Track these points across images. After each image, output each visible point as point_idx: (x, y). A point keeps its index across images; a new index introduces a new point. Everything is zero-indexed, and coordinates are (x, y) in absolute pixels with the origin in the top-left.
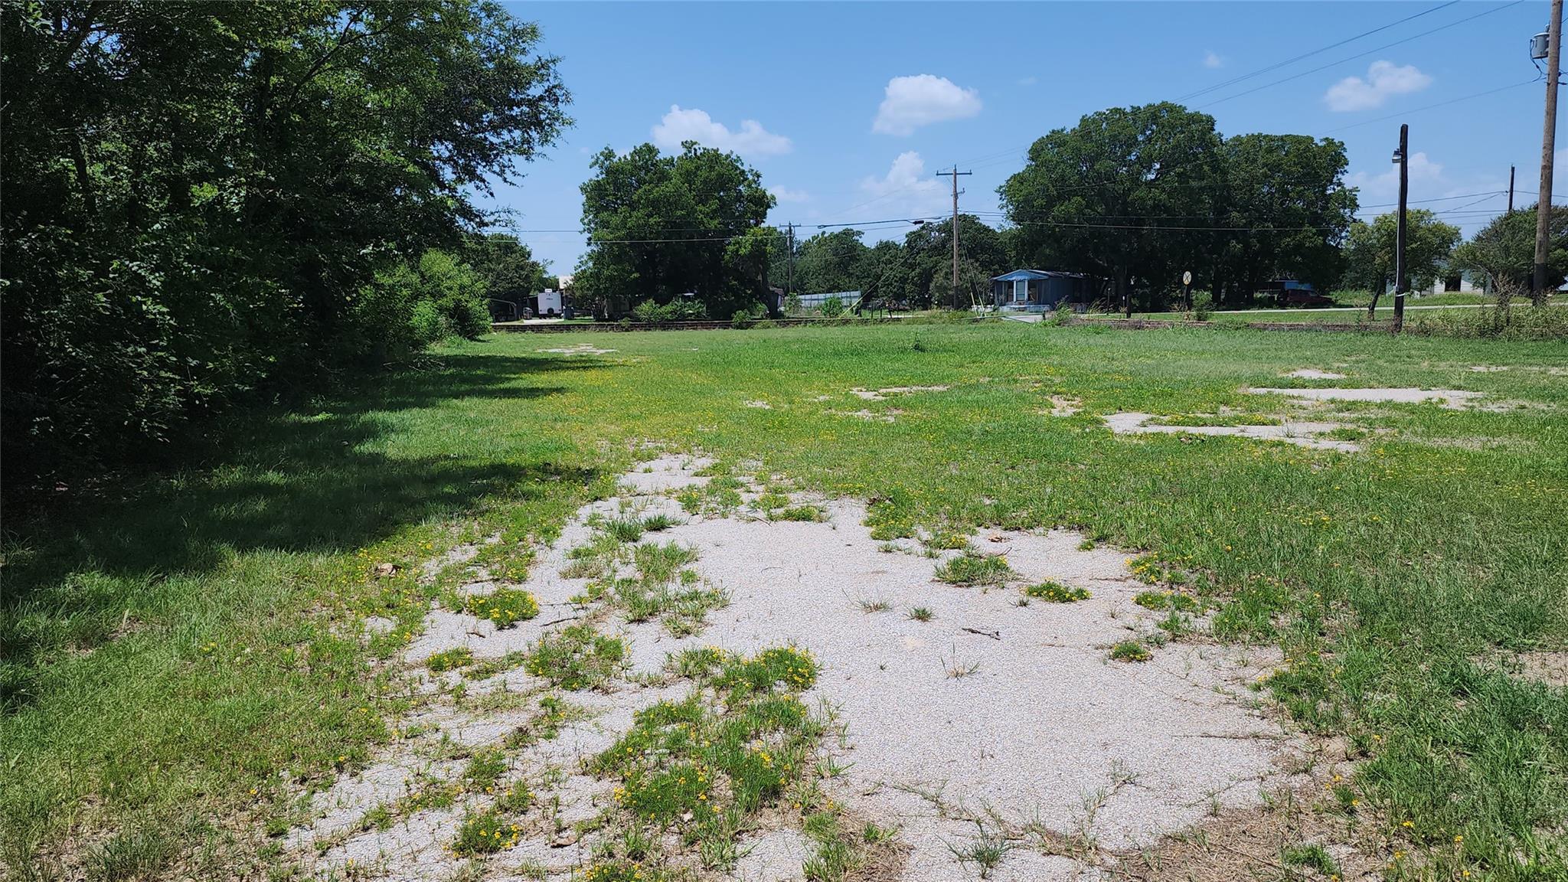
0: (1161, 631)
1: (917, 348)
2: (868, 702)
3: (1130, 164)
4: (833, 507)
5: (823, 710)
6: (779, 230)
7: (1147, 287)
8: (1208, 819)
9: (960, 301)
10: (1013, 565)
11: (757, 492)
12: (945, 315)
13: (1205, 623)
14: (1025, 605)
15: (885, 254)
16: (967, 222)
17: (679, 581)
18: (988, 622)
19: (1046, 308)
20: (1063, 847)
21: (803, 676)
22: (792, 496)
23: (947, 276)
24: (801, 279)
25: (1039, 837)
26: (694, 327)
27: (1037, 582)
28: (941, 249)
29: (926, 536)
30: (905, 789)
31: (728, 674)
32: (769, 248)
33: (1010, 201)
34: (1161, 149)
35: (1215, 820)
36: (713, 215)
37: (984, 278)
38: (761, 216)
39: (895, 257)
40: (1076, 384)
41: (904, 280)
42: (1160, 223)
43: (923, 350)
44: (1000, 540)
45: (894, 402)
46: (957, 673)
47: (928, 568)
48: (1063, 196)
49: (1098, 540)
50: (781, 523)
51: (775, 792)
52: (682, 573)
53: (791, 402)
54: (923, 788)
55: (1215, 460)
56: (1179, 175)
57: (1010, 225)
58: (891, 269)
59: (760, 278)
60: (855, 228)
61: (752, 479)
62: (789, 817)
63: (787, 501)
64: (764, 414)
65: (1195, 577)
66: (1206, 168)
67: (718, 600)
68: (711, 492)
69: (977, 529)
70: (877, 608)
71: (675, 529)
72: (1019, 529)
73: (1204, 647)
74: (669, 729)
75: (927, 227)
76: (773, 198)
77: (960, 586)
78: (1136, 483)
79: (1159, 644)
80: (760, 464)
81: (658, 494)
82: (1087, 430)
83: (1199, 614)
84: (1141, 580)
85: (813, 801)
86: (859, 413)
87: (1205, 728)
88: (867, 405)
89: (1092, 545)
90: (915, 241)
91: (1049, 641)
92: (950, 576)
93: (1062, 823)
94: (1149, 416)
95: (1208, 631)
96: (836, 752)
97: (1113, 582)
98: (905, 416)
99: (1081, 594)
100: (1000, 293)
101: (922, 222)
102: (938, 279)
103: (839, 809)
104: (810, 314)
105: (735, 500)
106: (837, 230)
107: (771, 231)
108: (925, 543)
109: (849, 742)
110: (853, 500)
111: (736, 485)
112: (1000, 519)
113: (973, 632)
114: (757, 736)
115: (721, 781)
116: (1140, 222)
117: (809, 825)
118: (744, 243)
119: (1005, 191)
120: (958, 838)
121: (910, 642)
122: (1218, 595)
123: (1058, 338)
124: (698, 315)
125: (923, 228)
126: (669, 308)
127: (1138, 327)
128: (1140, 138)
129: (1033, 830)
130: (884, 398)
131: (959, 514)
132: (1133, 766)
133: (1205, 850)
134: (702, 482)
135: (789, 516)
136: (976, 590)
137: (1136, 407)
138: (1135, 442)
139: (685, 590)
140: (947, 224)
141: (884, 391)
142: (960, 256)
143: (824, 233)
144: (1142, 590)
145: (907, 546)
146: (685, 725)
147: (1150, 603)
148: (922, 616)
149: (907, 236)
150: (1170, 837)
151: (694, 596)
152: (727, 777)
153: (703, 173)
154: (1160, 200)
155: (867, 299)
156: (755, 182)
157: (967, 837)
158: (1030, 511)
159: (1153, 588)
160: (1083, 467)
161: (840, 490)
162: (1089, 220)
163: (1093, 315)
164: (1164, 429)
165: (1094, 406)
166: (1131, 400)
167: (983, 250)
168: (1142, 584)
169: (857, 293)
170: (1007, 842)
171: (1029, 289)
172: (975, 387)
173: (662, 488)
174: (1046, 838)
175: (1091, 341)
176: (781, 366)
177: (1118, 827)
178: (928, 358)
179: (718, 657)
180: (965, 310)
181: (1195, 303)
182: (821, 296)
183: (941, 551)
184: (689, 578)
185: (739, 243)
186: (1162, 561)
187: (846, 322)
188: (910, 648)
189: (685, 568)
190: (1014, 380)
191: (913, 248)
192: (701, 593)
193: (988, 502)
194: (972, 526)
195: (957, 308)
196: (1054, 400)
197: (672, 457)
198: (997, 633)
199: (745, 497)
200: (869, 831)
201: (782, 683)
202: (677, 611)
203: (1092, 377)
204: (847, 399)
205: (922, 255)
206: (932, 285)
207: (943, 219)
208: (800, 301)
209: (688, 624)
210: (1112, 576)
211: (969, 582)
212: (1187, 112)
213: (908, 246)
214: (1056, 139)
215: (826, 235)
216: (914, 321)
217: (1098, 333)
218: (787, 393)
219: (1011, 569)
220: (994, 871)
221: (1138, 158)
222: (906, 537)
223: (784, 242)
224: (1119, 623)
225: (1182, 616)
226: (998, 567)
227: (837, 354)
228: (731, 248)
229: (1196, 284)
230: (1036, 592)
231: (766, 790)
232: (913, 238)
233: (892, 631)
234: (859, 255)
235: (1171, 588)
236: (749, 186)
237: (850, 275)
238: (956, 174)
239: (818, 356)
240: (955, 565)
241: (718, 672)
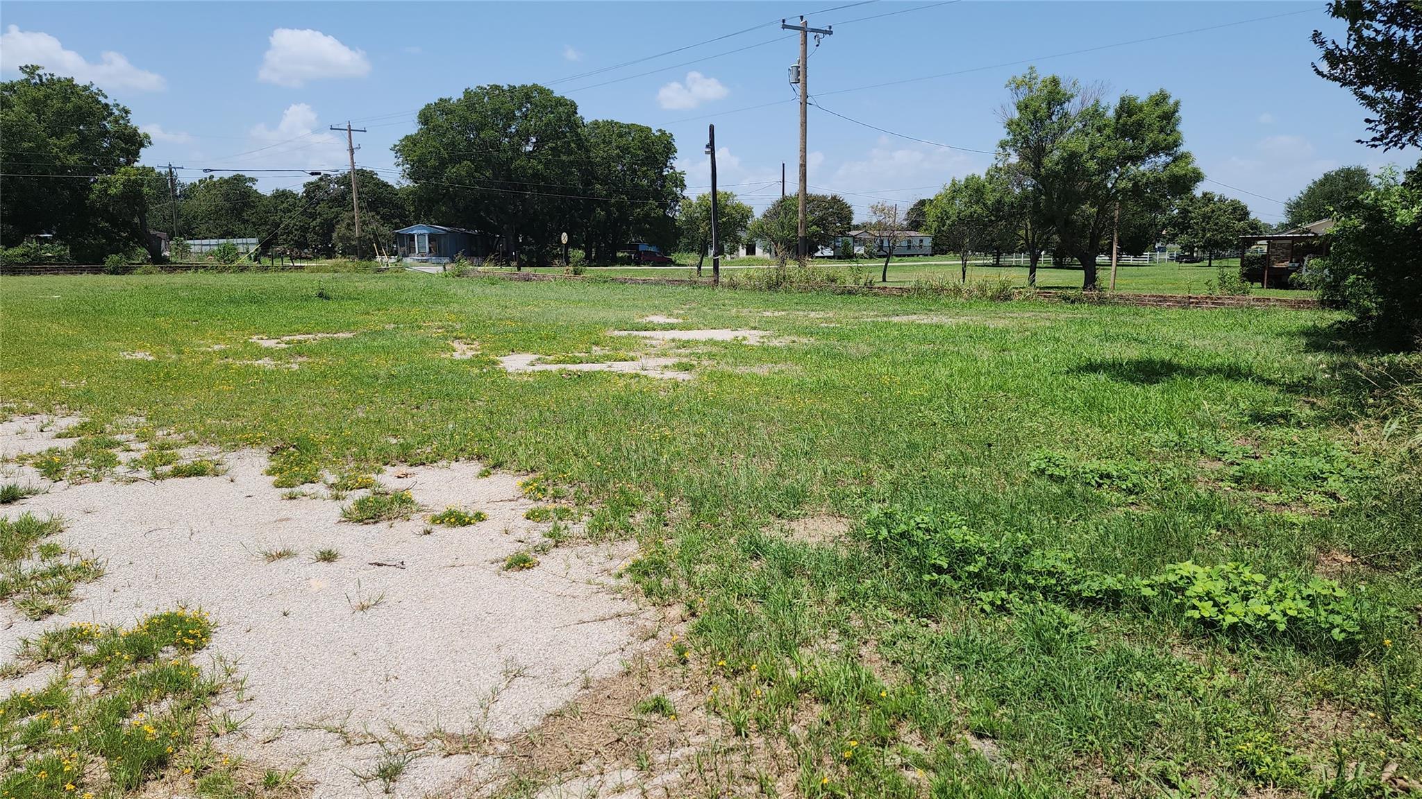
0: (546, 539)
1: (321, 295)
2: (269, 650)
3: (511, 136)
4: (231, 459)
5: (218, 667)
6: (157, 170)
7: (533, 244)
8: (582, 692)
9: (364, 251)
10: (417, 497)
11: (139, 451)
12: (350, 265)
13: (579, 529)
14: (429, 533)
15: (283, 202)
16: (366, 177)
17: (36, 557)
18: (394, 554)
19: (446, 260)
20: (461, 746)
21: (194, 637)
22: (182, 452)
23: (350, 226)
24: (188, 223)
25: (439, 742)
26: (55, 272)
27: (441, 511)
28: (341, 201)
29: (332, 479)
30: (310, 728)
31: (102, 648)
32: (146, 189)
33: (406, 161)
34: (535, 125)
35: (587, 692)
36: (72, 149)
37: (386, 230)
38: (133, 155)
39: (294, 205)
40: (475, 329)
41: (304, 229)
42: (539, 189)
43: (328, 298)
44: (406, 475)
45: (299, 350)
46: (363, 607)
47: (334, 510)
48: (455, 159)
49: (494, 467)
50: (168, 482)
51: (163, 762)
52: (41, 547)
53: (180, 352)
54: (327, 723)
55: (589, 391)
56: (552, 149)
57: (407, 183)
58: (290, 217)
59: (136, 220)
60: (248, 175)
61: (132, 437)
62: (179, 784)
63: (175, 458)
64: (145, 366)
65: (572, 491)
66: (573, 145)
67: (90, 572)
68: (78, 454)
69: (384, 467)
70: (280, 556)
71: (32, 500)
72: (424, 464)
73: (580, 549)
74: (25, 722)
75: (325, 178)
76: (147, 136)
77: (367, 524)
78: (526, 415)
79: (544, 550)
80: (143, 420)
81: (7, 461)
82: (485, 370)
83: (576, 521)
84: (530, 498)
85: (207, 762)
86: (260, 362)
87: (580, 616)
88: (269, 352)
89: (489, 472)
90: (314, 191)
91: (451, 563)
92: (356, 515)
93: (459, 725)
94: (537, 356)
95: (583, 534)
96: (234, 707)
97: (507, 503)
98: (309, 363)
99: (479, 517)
100: (403, 246)
101: (320, 174)
102: (340, 229)
103: (235, 764)
104: (200, 259)
105: (111, 461)
106: (227, 175)
107: (147, 171)
108: (332, 486)
109: (247, 695)
110: (253, 451)
111: (111, 445)
112: (406, 456)
113: (379, 565)
114: (140, 708)
115: (95, 765)
116: (523, 188)
117: (202, 787)
118: (117, 181)
119: (399, 150)
120: (363, 761)
121: (316, 584)
122: (591, 503)
123: (458, 288)
124: (60, 259)
125: (321, 179)
126: (19, 250)
127: (527, 279)
128: (518, 114)
129: (434, 738)
130: (287, 346)
131: (365, 454)
132: (522, 660)
133: (579, 718)
134: (67, 444)
135: (179, 473)
136: (383, 525)
137: (526, 349)
138: (526, 379)
139: (46, 566)
140: (346, 177)
141: (288, 338)
142: (361, 208)
143: (212, 177)
144: (531, 507)
145: (312, 491)
146: (44, 715)
147: (538, 516)
148: (328, 557)
149: (304, 186)
150: (551, 715)
151: (58, 571)
152: (101, 759)
153: (56, 104)
154: (538, 170)
155: (265, 248)
156: (123, 118)
157: (369, 758)
158: (434, 446)
159: (540, 503)
160: (481, 403)
161: (237, 441)
162: (479, 183)
163: (487, 268)
164: (549, 367)
165: (491, 349)
166: (522, 343)
167: (384, 204)
168: (532, 501)
169: (255, 240)
170: (410, 753)
171: (429, 242)
172: (381, 333)
173: (13, 454)
174: (445, 742)
175: (487, 291)
176: (166, 314)
177: (509, 716)
178: (333, 305)
179: (89, 634)
180: (369, 260)
181: (571, 260)
182: (213, 242)
183: (348, 492)
184: (51, 551)
185: (107, 182)
186: (547, 480)
187: (243, 269)
188: (316, 589)
189: (45, 541)
190: (417, 326)
191: (311, 198)
192: (66, 567)
193: (395, 441)
194: (380, 465)
195: (362, 258)
196: (456, 345)
197: (27, 419)
198: (402, 563)
199: (122, 456)
200: (270, 777)
201: (171, 648)
202: (35, 590)
203: (489, 323)
204: (246, 347)
205: (322, 205)
206: (334, 235)
207: (341, 172)
208: (188, 246)
209: (50, 603)
210: (506, 497)
211: (375, 519)
212: (554, 95)
213: (307, 196)
214: (443, 107)
215: (215, 179)
216: (318, 270)
217: (493, 284)
218: (174, 342)
219: (416, 502)
220: (397, 784)
221: (517, 131)
222: (311, 483)
223: (164, 184)
224: (512, 538)
225: (562, 524)
226: (404, 501)
227: (232, 301)
228: (97, 187)
229: (572, 243)
230: (439, 520)
231: (150, 762)
232: (311, 189)
233: (297, 576)
234: (253, 202)
235: (555, 502)
236: (116, 122)
237: (245, 222)
238: (350, 130)
239: (210, 303)
240: (362, 504)
241: (90, 650)
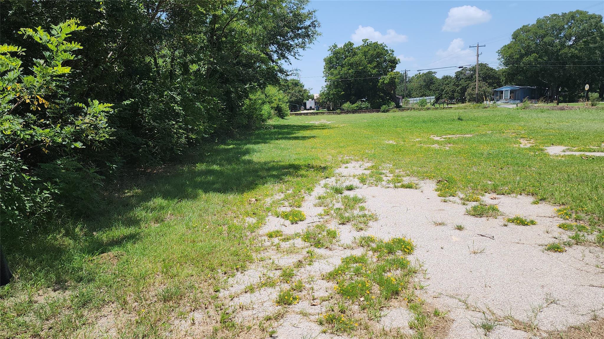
0: (571, 240)
1: (459, 119)
2: (436, 261)
3: (560, 38)
4: (422, 183)
5: (417, 263)
6: (401, 73)
7: (567, 91)
8: (592, 321)
9: (479, 99)
10: (501, 209)
11: (390, 177)
12: (472, 105)
13: (592, 238)
14: (506, 226)
15: (446, 81)
16: (483, 66)
17: (358, 210)
18: (488, 232)
19: (518, 101)
20: (522, 327)
21: (408, 249)
22: (404, 179)
23: (473, 89)
24: (409, 92)
25: (511, 321)
26: (365, 112)
27: (512, 217)
28: (471, 78)
29: (462, 196)
30: (451, 297)
31: (378, 246)
32: (396, 80)
33: (503, 57)
34: (576, 31)
35: (595, 322)
36: (374, 68)
37: (490, 90)
38: (393, 67)
39: (450, 82)
40: (531, 134)
41: (454, 91)
42: (574, 63)
43: (461, 120)
44: (495, 198)
45: (449, 142)
46: (475, 252)
47: (463, 209)
48: (528, 53)
49: (541, 200)
50: (399, 189)
51: (397, 293)
52: (360, 207)
53: (404, 141)
54: (459, 297)
55: (599, 167)
56: (584, 42)
57: (503, 67)
58: (448, 87)
59: (392, 92)
60: (433, 71)
61: (388, 172)
62: (402, 303)
63: (402, 180)
64: (393, 146)
65: (588, 217)
66: (598, 38)
67: (374, 218)
68: (371, 176)
69: (485, 194)
70: (440, 224)
71: (357, 190)
72: (504, 194)
73: (591, 248)
74: (355, 265)
75: (465, 69)
76: (399, 60)
77: (477, 217)
78: (560, 176)
79: (570, 245)
80: (391, 166)
81: (350, 176)
82: (537, 153)
83: (589, 233)
84: (561, 218)
85: (412, 298)
86: (433, 146)
87: (591, 283)
88: (437, 142)
89: (538, 202)
90: (459, 75)
91: (517, 241)
92: (472, 213)
93: (522, 317)
94: (567, 148)
95: (594, 241)
96: (422, 280)
97: (548, 218)
98: (453, 147)
99: (532, 223)
100: (497, 96)
101: (463, 67)
102: (469, 90)
103: (423, 302)
104: (413, 106)
105: (380, 180)
106: (425, 72)
107: (398, 73)
108: (462, 199)
109: (427, 277)
110: (430, 181)
111: (381, 174)
112: (495, 190)
113: (482, 236)
114: (390, 271)
115: (375, 287)
116: (565, 63)
117: (411, 307)
118: (386, 79)
119: (501, 52)
120: (474, 318)
121: (454, 239)
122: (599, 226)
123: (523, 114)
124: (367, 108)
125: (463, 70)
126: (355, 105)
127: (562, 109)
128: (566, 26)
129: (508, 319)
130: (444, 140)
131: (477, 187)
132: (555, 296)
133: (590, 334)
134: (368, 172)
135: (403, 186)
136: (484, 219)
137: (560, 144)
138: (560, 158)
139: (361, 213)
140: (474, 67)
141: (445, 137)
142: (479, 81)
143: (420, 73)
144: (562, 222)
145: (453, 200)
146: (361, 264)
147: (566, 227)
148: (460, 228)
149: (455, 73)
150: (573, 327)
151: (364, 216)
152: (377, 286)
153: (371, 52)
154: (575, 54)
155: (437, 99)
156: (392, 54)
157: (478, 318)
158: (509, 187)
159: (567, 221)
160: (534, 169)
161: (425, 176)
162: (539, 63)
163: (541, 105)
164: (574, 153)
165: (540, 143)
166: (558, 141)
167: (490, 78)
168: (562, 219)
169: (434, 97)
170: (497, 322)
171: (510, 94)
172: (485, 135)
173: (352, 174)
174: (514, 323)
175: (539, 115)
176: (400, 127)
177: (548, 321)
178: (464, 123)
179: (374, 240)
180: (481, 103)
181: (591, 98)
182: (418, 99)
183: (469, 202)
184: (362, 209)
185: (384, 78)
186: (572, 210)
187: (428, 109)
188: (454, 241)
189: (361, 205)
190: (503, 132)
191: (458, 78)
192: (367, 215)
193: (490, 183)
194: (483, 192)
195: (477, 103)
196: (521, 141)
197: (356, 163)
198: (493, 237)
199: (385, 178)
200: (436, 312)
201: (400, 251)
202: (358, 221)
203: (539, 131)
204: (428, 140)
205: (462, 81)
206: (466, 93)
207: (472, 65)
208: (409, 101)
209: (362, 226)
210: (547, 215)
211: (481, 215)
212: (589, 14)
213: (456, 77)
214: (525, 29)
215: (421, 74)
216: (458, 108)
217: (543, 112)
218: (403, 138)
219: (500, 211)
220: (490, 334)
221: (564, 35)
222: (453, 196)
223: (403, 78)
224: (550, 235)
225: (581, 234)
226: (494, 210)
227: (424, 122)
228: (381, 81)
229: (591, 90)
230: (512, 221)
231: (393, 292)
232: (458, 74)
233: (447, 233)
234: (434, 82)
235: (576, 222)
236: (389, 56)
237: (430, 90)
238: (478, 46)
239: (416, 122)
240: (475, 209)
241: (374, 245)
